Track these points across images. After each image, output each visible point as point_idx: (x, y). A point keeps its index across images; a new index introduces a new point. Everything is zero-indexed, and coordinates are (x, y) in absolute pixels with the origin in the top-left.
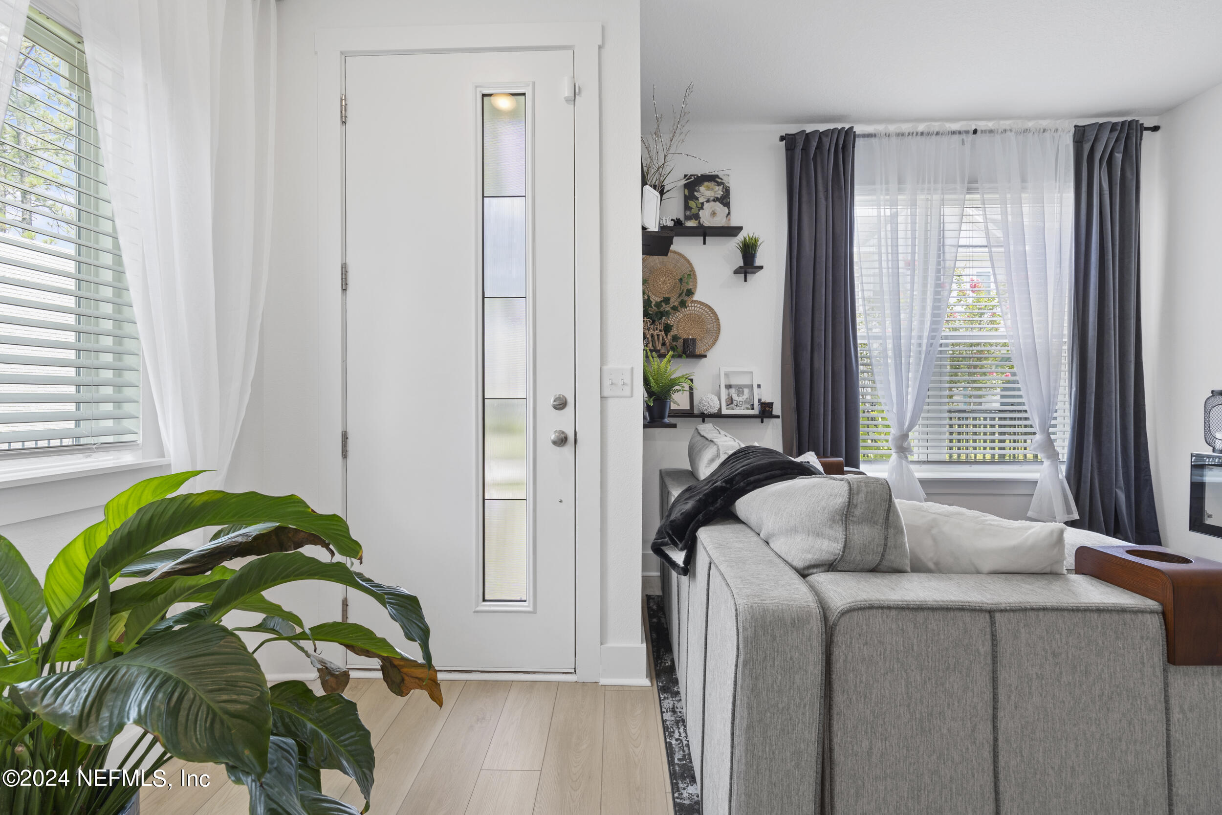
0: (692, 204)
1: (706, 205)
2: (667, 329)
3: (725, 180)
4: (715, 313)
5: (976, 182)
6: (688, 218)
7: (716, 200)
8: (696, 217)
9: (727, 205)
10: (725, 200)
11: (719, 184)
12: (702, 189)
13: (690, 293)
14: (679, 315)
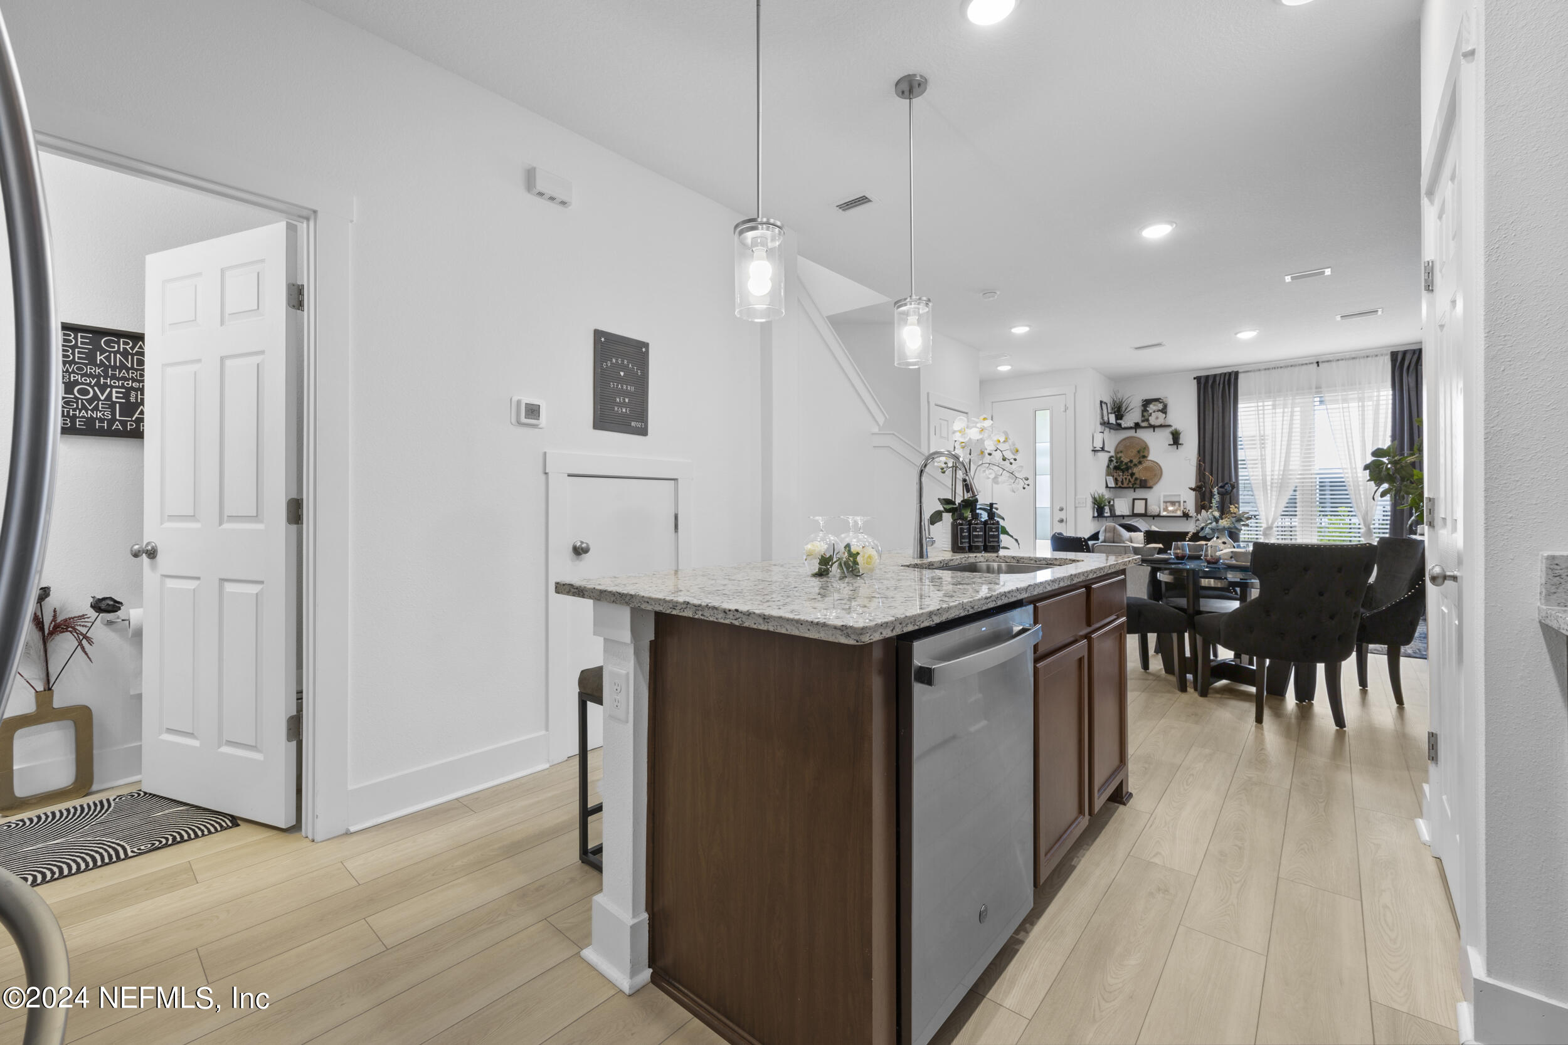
0: (1145, 414)
1: (1153, 414)
2: (1132, 474)
3: (1164, 400)
4: (1157, 463)
5: (1321, 388)
6: (1143, 421)
7: (1159, 411)
8: (1147, 420)
9: (1165, 413)
10: (1164, 410)
11: (1161, 403)
12: (1151, 406)
13: (1144, 457)
14: (1140, 467)
